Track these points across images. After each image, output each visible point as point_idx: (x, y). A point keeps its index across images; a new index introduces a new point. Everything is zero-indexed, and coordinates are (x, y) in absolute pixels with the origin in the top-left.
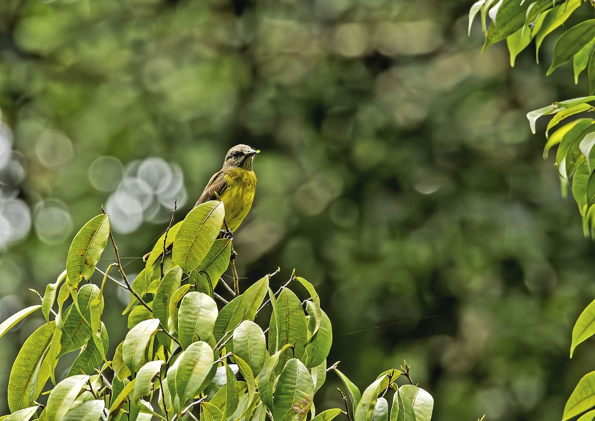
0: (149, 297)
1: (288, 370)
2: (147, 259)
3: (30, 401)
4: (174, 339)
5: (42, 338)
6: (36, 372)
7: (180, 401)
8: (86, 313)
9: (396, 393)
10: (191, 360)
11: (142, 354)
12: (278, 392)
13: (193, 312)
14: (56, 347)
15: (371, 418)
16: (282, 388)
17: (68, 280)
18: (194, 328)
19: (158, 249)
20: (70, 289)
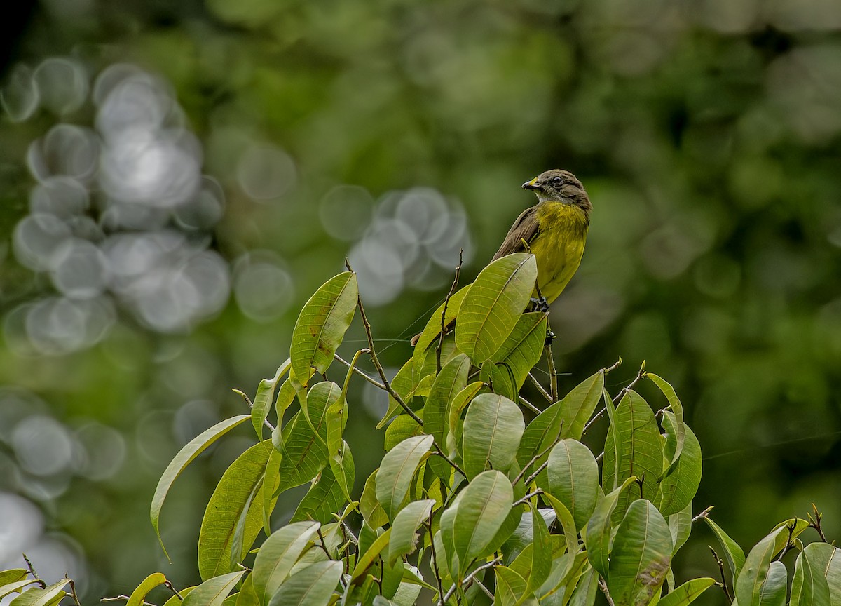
0: (418, 402)
1: (633, 517)
2: (416, 342)
3: (231, 563)
4: (455, 467)
5: (251, 465)
6: (242, 519)
7: (461, 562)
8: (320, 426)
9: (801, 554)
10: (478, 500)
11: (405, 490)
12: (617, 551)
13: (485, 425)
14: (273, 479)
15: (761, 592)
16: (623, 546)
17: (292, 373)
18: (488, 450)
19: (433, 327)
20: (296, 387)
